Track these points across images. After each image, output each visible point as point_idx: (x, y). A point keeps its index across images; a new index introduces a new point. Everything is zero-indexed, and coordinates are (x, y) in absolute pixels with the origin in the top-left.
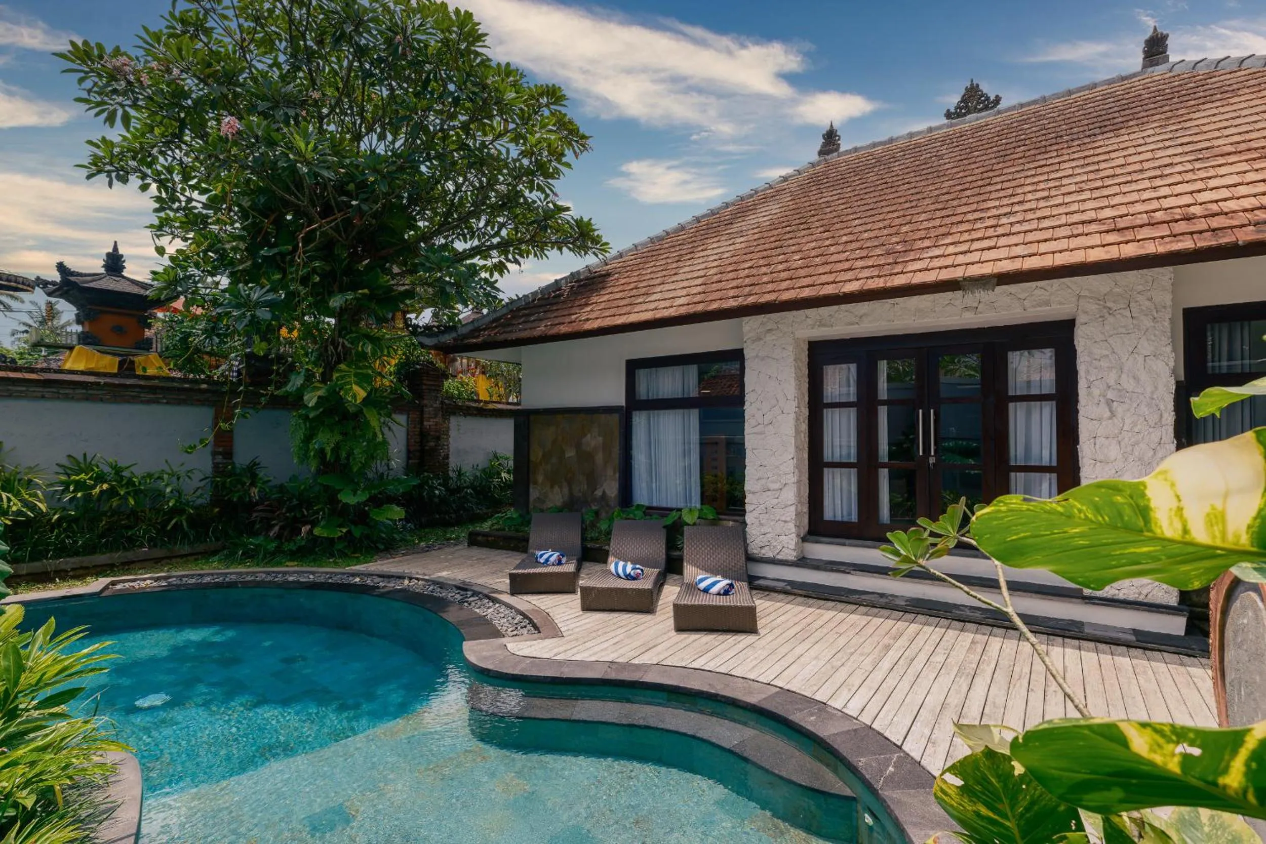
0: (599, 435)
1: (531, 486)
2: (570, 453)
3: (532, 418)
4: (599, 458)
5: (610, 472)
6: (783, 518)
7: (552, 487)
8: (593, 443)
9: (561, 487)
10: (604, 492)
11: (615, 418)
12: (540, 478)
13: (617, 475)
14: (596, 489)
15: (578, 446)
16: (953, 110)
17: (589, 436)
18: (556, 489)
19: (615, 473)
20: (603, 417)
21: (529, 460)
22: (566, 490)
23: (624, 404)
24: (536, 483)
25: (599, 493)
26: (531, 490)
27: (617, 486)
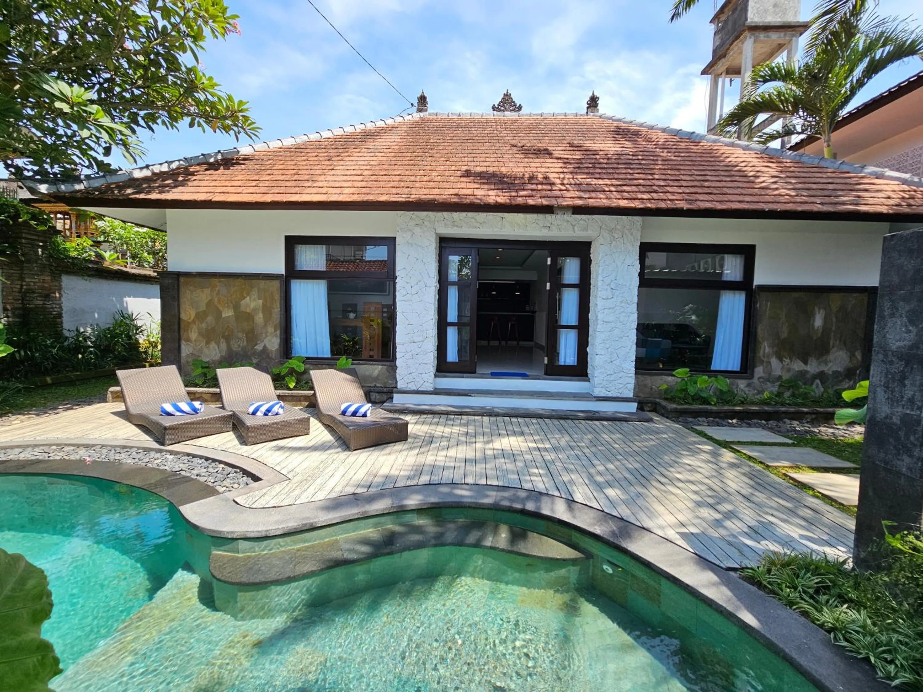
0: (259, 299)
1: (183, 343)
2: (228, 313)
3: (182, 279)
4: (259, 318)
5: (271, 329)
6: (424, 362)
7: (208, 343)
8: (253, 305)
9: (218, 344)
10: (265, 347)
11: (276, 285)
12: (193, 335)
13: (278, 332)
14: (256, 344)
15: (236, 307)
16: (496, 106)
17: (248, 298)
18: (213, 345)
19: (275, 331)
20: (262, 283)
21: (179, 319)
22: (224, 346)
23: (284, 273)
24: (188, 340)
25: (259, 347)
26: (183, 347)
27: (279, 341)
